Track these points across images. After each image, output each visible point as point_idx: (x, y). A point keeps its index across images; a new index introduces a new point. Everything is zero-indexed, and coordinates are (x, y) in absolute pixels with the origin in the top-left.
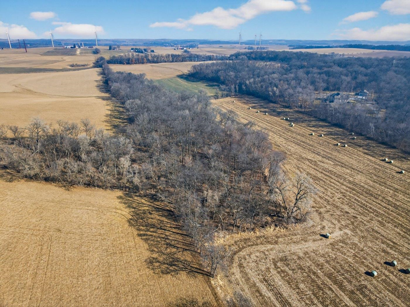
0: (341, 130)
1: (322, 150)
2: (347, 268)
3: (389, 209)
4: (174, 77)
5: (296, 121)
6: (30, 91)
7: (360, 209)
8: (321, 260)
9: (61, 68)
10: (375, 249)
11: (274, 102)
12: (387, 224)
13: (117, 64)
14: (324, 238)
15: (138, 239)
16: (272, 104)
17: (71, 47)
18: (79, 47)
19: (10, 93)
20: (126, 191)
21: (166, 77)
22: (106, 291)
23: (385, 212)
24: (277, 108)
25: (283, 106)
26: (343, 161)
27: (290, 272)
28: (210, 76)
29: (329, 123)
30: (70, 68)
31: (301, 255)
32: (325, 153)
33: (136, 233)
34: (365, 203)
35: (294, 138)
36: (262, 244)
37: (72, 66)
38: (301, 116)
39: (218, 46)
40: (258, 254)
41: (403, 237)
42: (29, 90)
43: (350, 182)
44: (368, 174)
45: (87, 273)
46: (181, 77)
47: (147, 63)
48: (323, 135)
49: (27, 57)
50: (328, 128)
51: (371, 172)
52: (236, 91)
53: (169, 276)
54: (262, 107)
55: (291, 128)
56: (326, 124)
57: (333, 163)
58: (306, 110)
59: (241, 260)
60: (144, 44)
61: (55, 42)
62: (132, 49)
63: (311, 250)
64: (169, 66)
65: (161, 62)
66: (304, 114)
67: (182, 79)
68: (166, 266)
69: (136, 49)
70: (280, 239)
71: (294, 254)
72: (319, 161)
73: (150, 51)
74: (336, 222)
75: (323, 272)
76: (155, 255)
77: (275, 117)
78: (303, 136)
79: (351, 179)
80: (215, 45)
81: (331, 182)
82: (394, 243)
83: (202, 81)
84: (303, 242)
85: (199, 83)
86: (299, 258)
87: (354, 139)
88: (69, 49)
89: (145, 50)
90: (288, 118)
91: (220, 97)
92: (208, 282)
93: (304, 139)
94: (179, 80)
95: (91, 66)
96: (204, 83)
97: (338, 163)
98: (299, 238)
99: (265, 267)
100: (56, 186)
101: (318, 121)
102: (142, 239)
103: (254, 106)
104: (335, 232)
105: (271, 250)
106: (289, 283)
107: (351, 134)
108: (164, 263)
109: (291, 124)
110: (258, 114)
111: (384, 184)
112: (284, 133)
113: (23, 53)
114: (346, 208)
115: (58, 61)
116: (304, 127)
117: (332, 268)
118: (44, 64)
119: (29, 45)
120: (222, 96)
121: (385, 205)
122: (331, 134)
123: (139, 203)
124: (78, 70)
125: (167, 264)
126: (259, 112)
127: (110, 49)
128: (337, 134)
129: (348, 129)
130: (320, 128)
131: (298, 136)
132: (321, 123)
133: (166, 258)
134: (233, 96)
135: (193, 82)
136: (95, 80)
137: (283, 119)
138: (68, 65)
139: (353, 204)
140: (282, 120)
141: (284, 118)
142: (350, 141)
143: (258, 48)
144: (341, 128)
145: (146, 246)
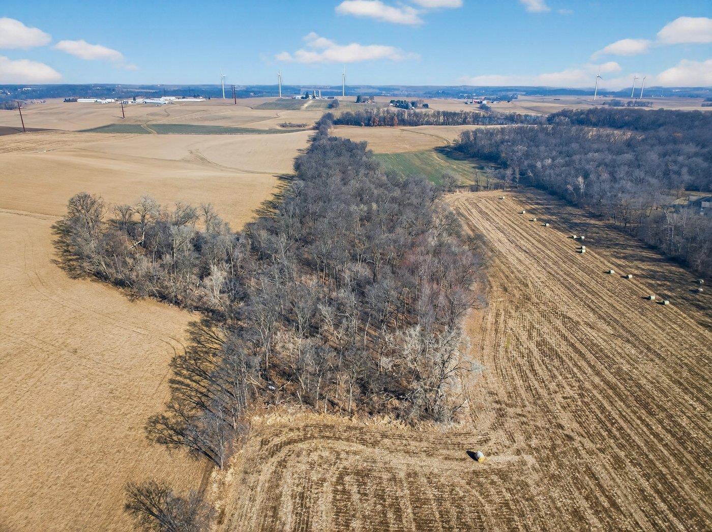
0: (681, 270)
1: (609, 303)
2: (468, 520)
3: (661, 440)
4: (429, 151)
5: (594, 243)
6: (203, 161)
7: (593, 426)
8: (431, 493)
9: (267, 129)
10: (559, 504)
11: (575, 206)
12: (629, 467)
13: (351, 125)
14: (470, 459)
15: (166, 385)
16: (570, 208)
17: (302, 98)
18: (314, 97)
19: (178, 161)
20: (207, 316)
21: (414, 150)
22: (66, 443)
23: (646, 443)
24: (575, 215)
25: (590, 213)
26: (637, 331)
27: (356, 497)
28: (486, 151)
29: (663, 254)
30: (279, 128)
31: (402, 475)
32: (611, 312)
33: (170, 375)
34: (617, 417)
35: (568, 275)
36: (348, 440)
37: (283, 126)
38: (613, 235)
39: (552, 98)
40: (326, 454)
41: (645, 499)
42: (203, 159)
43: (619, 373)
44: (676, 364)
45: (63, 414)
46: (440, 150)
47: (399, 124)
48: (630, 276)
49: (232, 110)
50: (655, 263)
51: (686, 361)
52: (513, 180)
53: (164, 447)
54: (548, 211)
55: (577, 256)
56: (655, 256)
57: (612, 332)
58: (628, 225)
59: (290, 456)
60: (426, 93)
61: (286, 89)
62: (392, 102)
63: (427, 471)
64: (432, 132)
65: (422, 124)
66: (621, 231)
67: (440, 155)
68: (171, 432)
69: (398, 102)
70: (386, 441)
71: (389, 470)
72: (586, 323)
73: (421, 105)
74: (522, 438)
75: (414, 514)
76: (169, 414)
77: (559, 233)
78: (590, 272)
79: (626, 367)
80: (547, 98)
81: (576, 365)
82: (614, 504)
83: (471, 159)
84: (424, 454)
85: (465, 162)
86: (394, 479)
87: (696, 292)
88: (298, 100)
89: (413, 104)
90: (583, 237)
91: (482, 188)
92: (208, 472)
93: (586, 278)
94: (435, 155)
95: (311, 126)
96: (472, 162)
97: (624, 333)
98: (423, 448)
99: (320, 476)
100: (121, 293)
101: (642, 248)
102: (170, 387)
103: (534, 209)
104: (501, 455)
105: (355, 453)
106: (337, 513)
107: (698, 283)
108: (172, 429)
109: (581, 248)
110: (532, 223)
111: (695, 391)
112: (555, 263)
113: (232, 104)
114: (565, 419)
115: (269, 118)
116: (604, 256)
117: (440, 512)
118: (247, 122)
119: (252, 94)
120: (486, 188)
121: (659, 429)
122: (653, 275)
123: (212, 337)
124: (289, 132)
125: (175, 431)
126: (535, 220)
127: (358, 100)
128: (666, 278)
129: (697, 271)
130: (637, 263)
131: (581, 273)
132: (645, 254)
133: (181, 421)
134: (507, 188)
135: (455, 159)
136: (299, 148)
137: (573, 237)
138: (277, 125)
139: (587, 413)
140: (569, 240)
141: (575, 237)
142: (685, 295)
143: (629, 103)
144: (681, 267)
145: (168, 398)
